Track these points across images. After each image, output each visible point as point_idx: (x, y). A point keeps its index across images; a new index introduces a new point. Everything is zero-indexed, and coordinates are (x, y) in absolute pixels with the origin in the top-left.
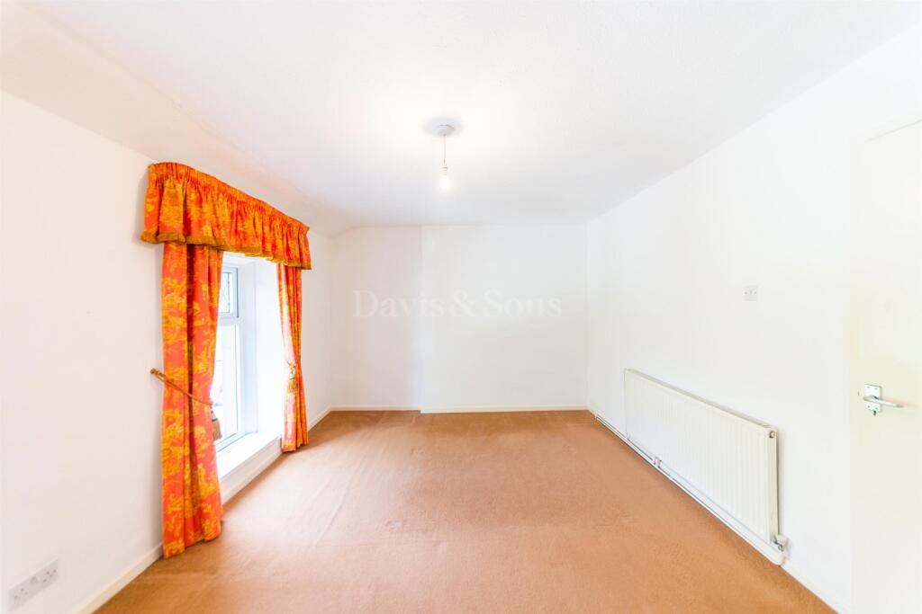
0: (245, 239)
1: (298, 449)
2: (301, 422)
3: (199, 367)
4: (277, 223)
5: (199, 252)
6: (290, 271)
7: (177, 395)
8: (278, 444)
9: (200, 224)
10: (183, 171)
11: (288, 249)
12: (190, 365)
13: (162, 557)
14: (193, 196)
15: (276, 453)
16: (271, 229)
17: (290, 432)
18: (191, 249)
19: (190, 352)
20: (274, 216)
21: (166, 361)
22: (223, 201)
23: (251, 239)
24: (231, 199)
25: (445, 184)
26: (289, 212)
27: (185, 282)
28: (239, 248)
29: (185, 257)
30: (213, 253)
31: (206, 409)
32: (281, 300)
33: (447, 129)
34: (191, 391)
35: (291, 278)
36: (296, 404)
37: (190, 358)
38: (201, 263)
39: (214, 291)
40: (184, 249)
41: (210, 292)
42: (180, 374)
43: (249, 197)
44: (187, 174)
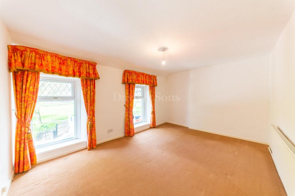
0: (139, 81)
1: (153, 128)
2: (154, 121)
3: (130, 105)
4: (147, 77)
5: (130, 85)
6: (152, 87)
7: (127, 109)
8: (149, 125)
9: (130, 80)
10: (127, 71)
11: (150, 82)
12: (129, 105)
13: (125, 136)
14: (129, 75)
15: (149, 127)
16: (146, 78)
17: (152, 123)
18: (129, 84)
19: (129, 102)
20: (147, 75)
21: (126, 103)
22: (135, 75)
23: (140, 81)
24: (136, 74)
25: (164, 63)
26: (150, 74)
27: (128, 90)
28: (138, 83)
29: (128, 86)
30: (133, 85)
31: (131, 113)
32: (150, 94)
33: (164, 49)
34: (129, 109)
35: (152, 88)
36: (153, 117)
37: (129, 103)
38: (131, 87)
39: (133, 91)
40: (128, 84)
41: (132, 92)
42: (127, 106)
43: (140, 73)
44: (128, 71)
